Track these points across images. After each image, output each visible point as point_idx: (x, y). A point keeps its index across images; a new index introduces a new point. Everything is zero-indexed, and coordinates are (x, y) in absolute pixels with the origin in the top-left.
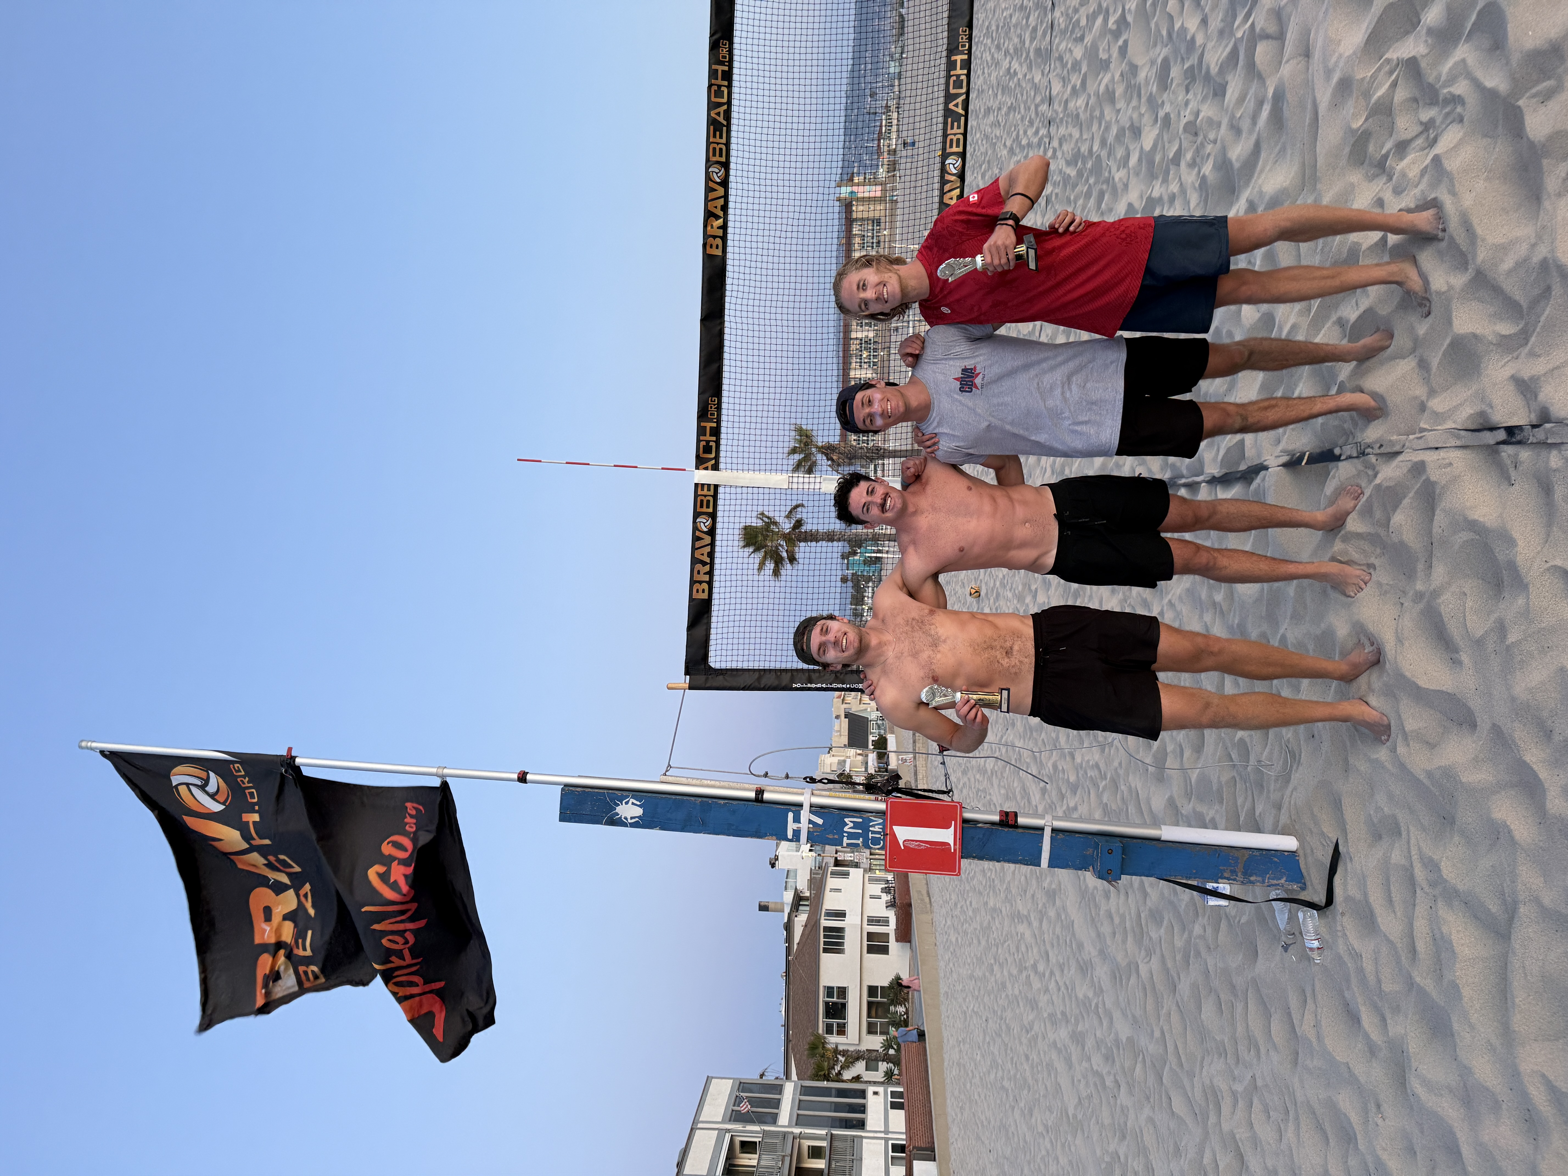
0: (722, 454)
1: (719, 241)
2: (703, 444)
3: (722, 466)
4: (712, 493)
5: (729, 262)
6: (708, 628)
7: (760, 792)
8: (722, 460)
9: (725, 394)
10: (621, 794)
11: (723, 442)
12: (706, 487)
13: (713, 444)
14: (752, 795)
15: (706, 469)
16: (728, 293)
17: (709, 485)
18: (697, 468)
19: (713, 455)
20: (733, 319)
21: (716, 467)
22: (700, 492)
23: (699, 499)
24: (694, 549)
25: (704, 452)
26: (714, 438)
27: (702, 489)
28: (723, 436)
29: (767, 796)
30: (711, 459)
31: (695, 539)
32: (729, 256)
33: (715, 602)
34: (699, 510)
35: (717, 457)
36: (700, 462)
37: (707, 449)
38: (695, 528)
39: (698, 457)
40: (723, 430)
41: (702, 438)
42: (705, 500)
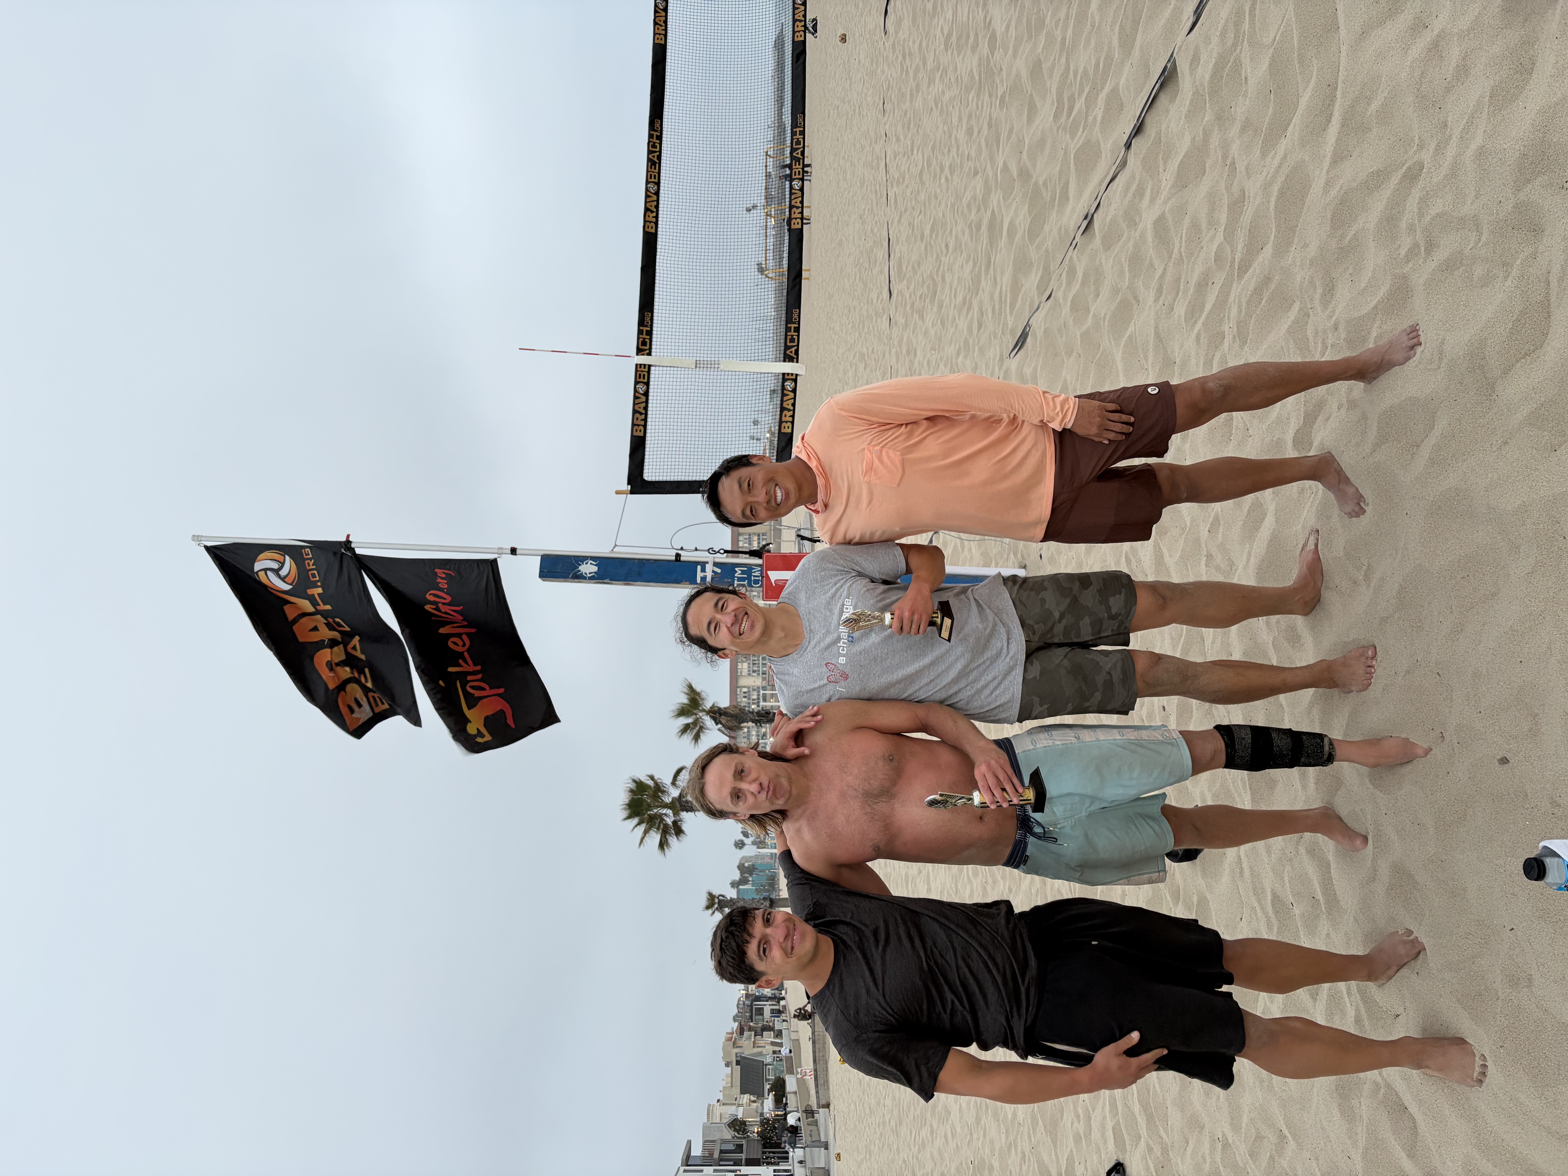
0: (653, 347)
2: (641, 340)
3: (653, 354)
4: (646, 370)
5: (659, 236)
6: (643, 455)
7: (678, 556)
8: (653, 350)
9: (655, 311)
10: (583, 558)
11: (654, 339)
13: (648, 341)
14: (673, 558)
15: (643, 355)
16: (658, 252)
17: (645, 365)
18: (637, 354)
19: (648, 347)
21: (649, 354)
22: (639, 369)
23: (638, 373)
24: (634, 404)
25: (642, 345)
26: (648, 337)
28: (654, 336)
29: (683, 558)
30: (646, 350)
31: (635, 398)
32: (659, 231)
33: (648, 438)
34: (638, 380)
35: (650, 349)
36: (639, 351)
37: (644, 343)
38: (636, 392)
39: (638, 348)
40: (654, 332)
41: (640, 336)
42: (642, 374)
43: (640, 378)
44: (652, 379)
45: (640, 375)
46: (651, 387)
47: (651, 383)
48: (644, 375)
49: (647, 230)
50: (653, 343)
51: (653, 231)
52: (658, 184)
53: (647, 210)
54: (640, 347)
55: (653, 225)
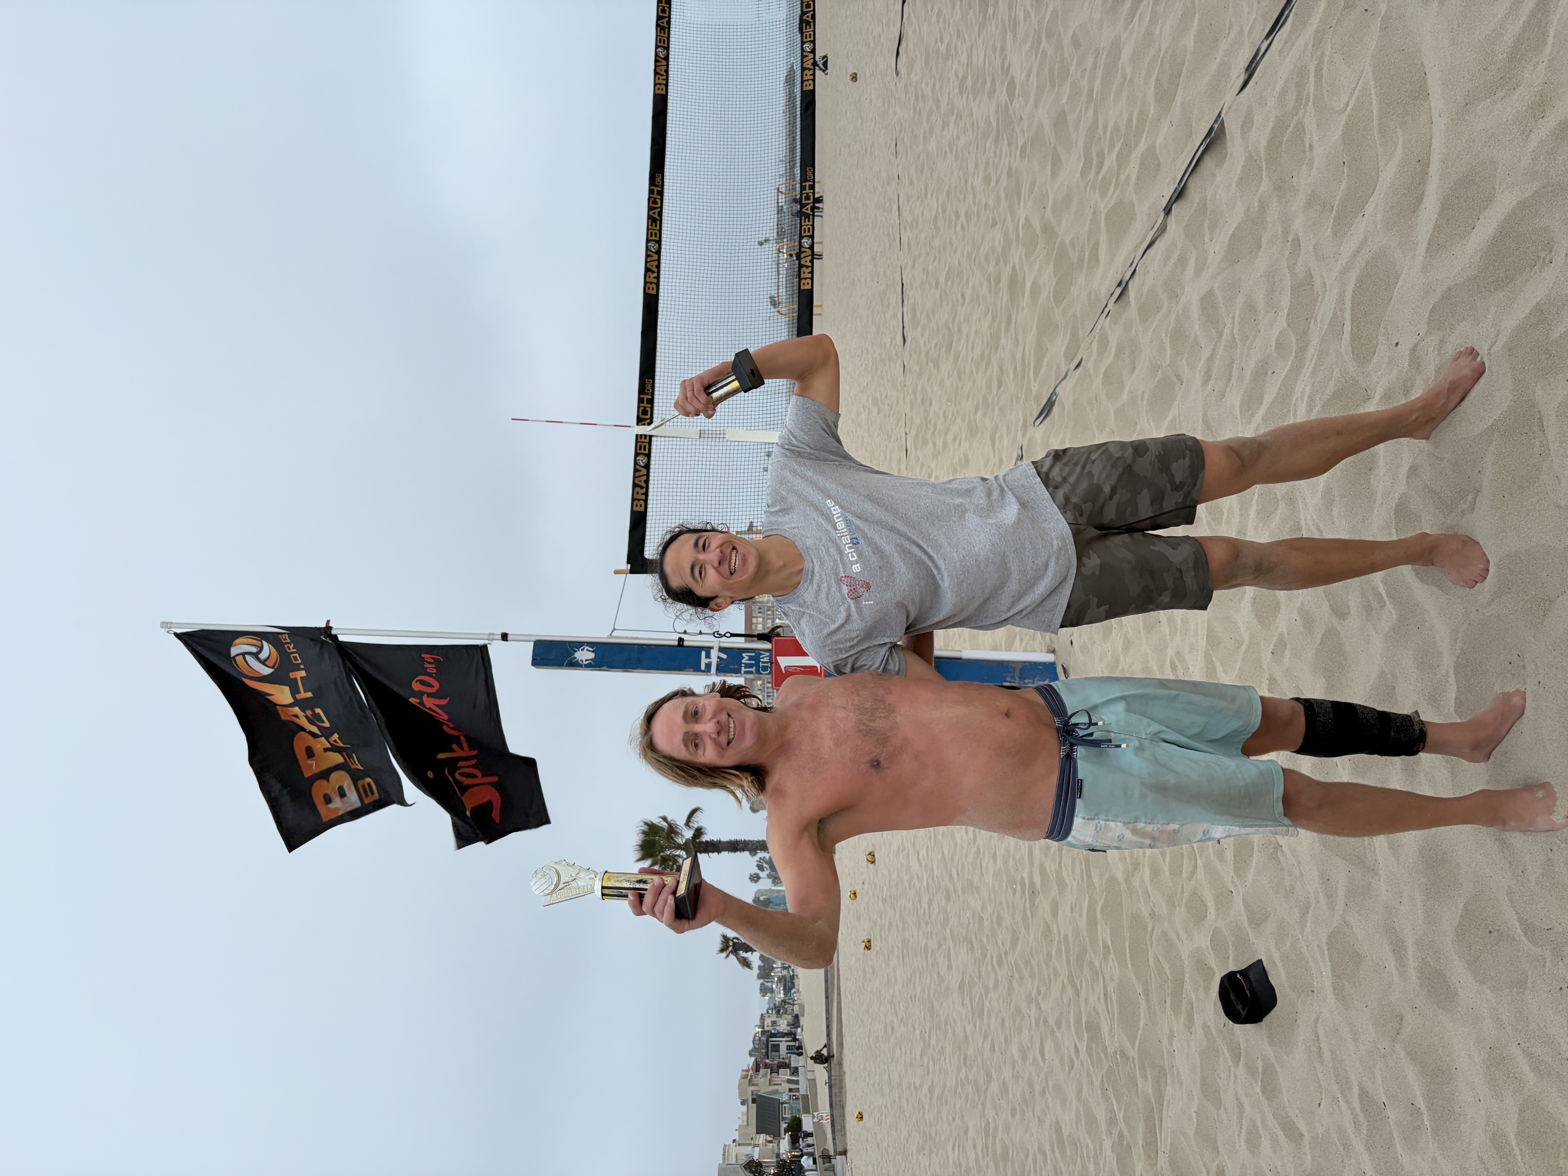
0: (655, 415)
2: (641, 409)
3: (654, 423)
4: (647, 440)
5: (661, 298)
6: (644, 529)
7: (681, 641)
8: (654, 419)
9: (657, 378)
11: (655, 408)
13: (649, 410)
14: (676, 643)
15: (644, 425)
16: (659, 314)
17: (646, 436)
18: (638, 424)
19: (649, 416)
21: (650, 424)
22: (639, 440)
23: (639, 444)
24: (635, 477)
25: (642, 414)
26: (649, 406)
27: (641, 438)
28: (655, 404)
29: (686, 643)
30: (647, 419)
31: (636, 471)
32: (661, 294)
33: (649, 514)
34: (638, 451)
35: (651, 418)
36: (640, 421)
37: (645, 412)
38: (636, 463)
39: (638, 417)
40: (656, 400)
41: (641, 405)
42: (643, 445)
43: (640, 449)
44: (653, 451)
45: (640, 446)
46: (652, 458)
47: (653, 455)
48: (645, 446)
49: (647, 291)
50: (655, 412)
51: (654, 292)
52: (659, 242)
53: (647, 270)
54: (641, 416)
55: (654, 286)
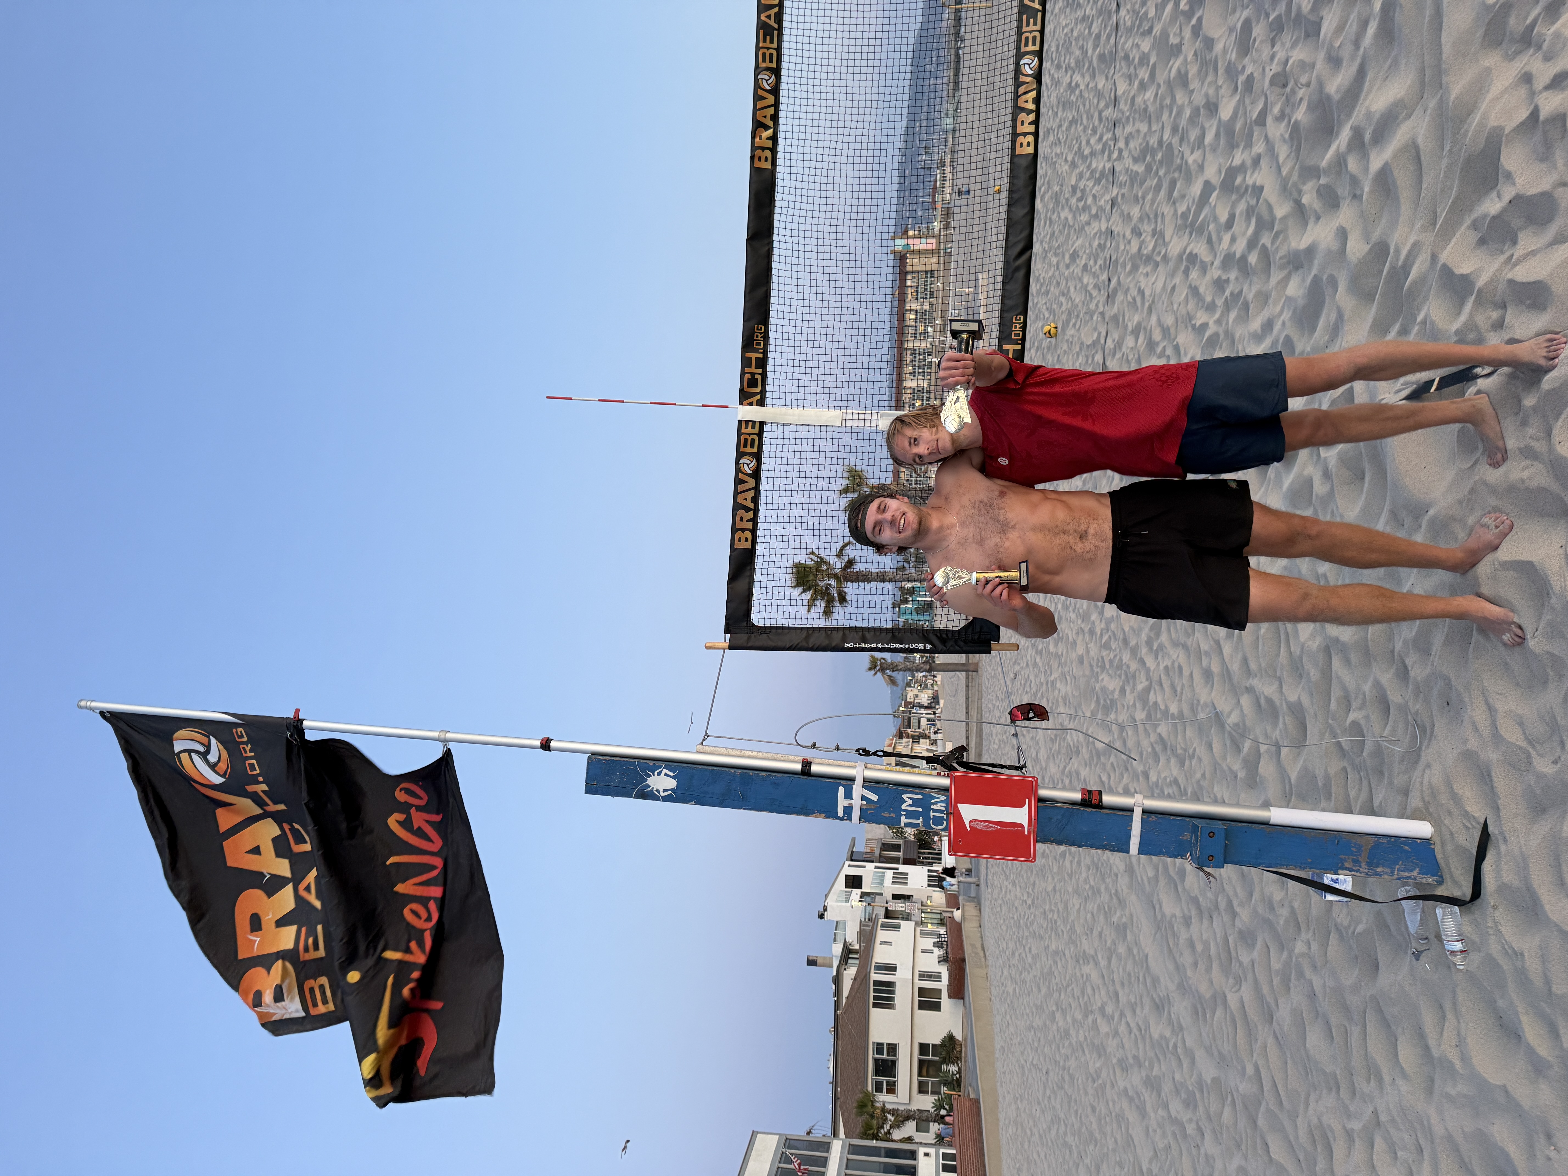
0: (769, 388)
1: (768, 154)
2: (747, 376)
3: (768, 401)
4: (757, 431)
5: (779, 176)
6: (752, 581)
7: (807, 764)
8: (768, 394)
9: (772, 321)
10: (654, 764)
11: (769, 375)
12: (750, 424)
13: (759, 377)
14: (798, 767)
15: (751, 404)
16: (777, 210)
17: (754, 422)
18: (741, 403)
19: (758, 390)
20: (782, 238)
21: (761, 403)
22: (743, 430)
23: (742, 437)
24: (736, 493)
25: (749, 386)
26: (760, 371)
27: (747, 427)
28: (770, 368)
29: (815, 768)
30: (756, 394)
31: (738, 482)
32: (779, 169)
33: (759, 552)
34: (742, 449)
35: (763, 392)
36: (745, 397)
37: (753, 383)
38: (738, 470)
39: (742, 390)
40: (770, 361)
41: (746, 370)
42: (749, 439)
43: (745, 446)
44: (765, 448)
45: (746, 440)
46: (764, 461)
47: (765, 455)
48: (753, 440)
49: (756, 165)
50: (769, 381)
53: (758, 125)
54: (747, 390)
